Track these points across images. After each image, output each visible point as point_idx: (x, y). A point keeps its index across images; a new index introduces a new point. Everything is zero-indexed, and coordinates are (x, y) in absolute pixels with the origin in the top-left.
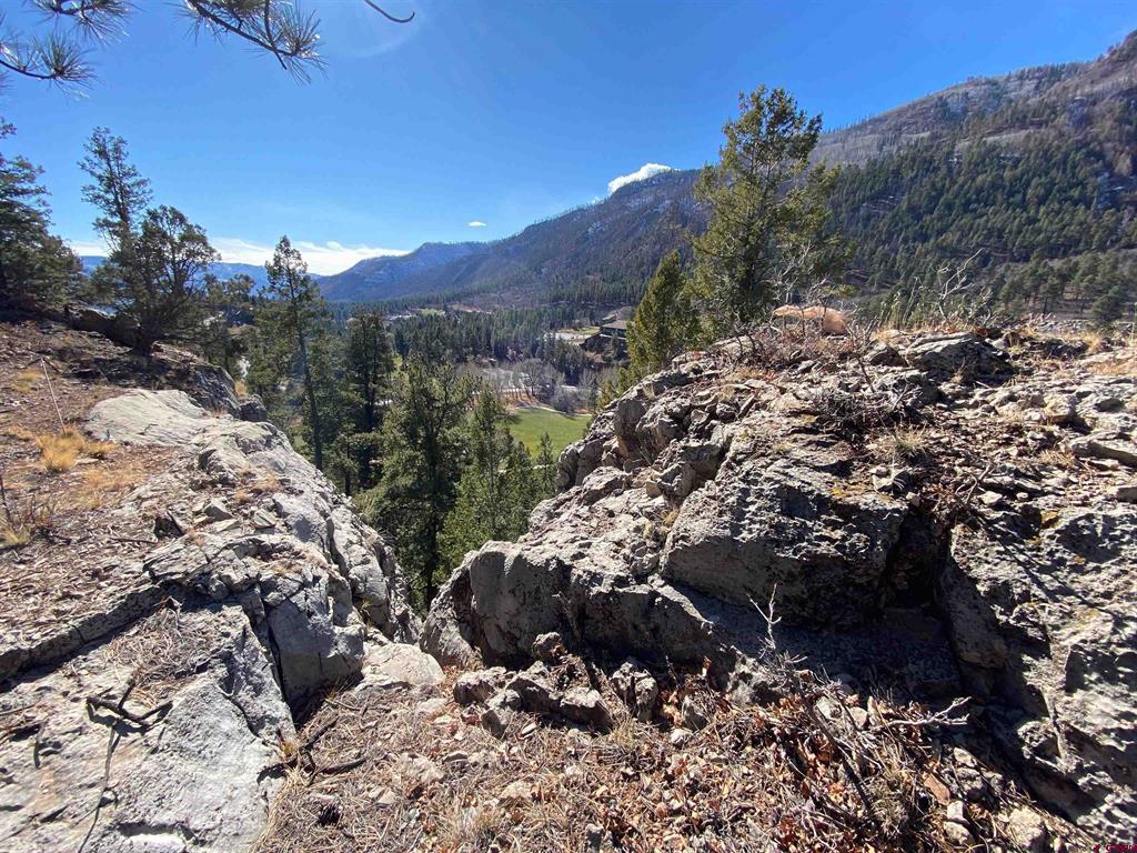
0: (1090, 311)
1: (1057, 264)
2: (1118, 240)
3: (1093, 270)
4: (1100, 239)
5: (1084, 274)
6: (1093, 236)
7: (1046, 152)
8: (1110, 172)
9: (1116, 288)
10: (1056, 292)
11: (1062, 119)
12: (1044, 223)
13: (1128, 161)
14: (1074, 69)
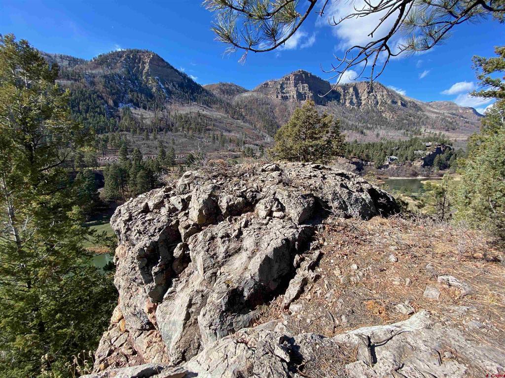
0: (119, 153)
1: (101, 136)
2: (118, 129)
3: (113, 139)
4: (112, 128)
5: (112, 140)
6: (109, 127)
7: (82, 92)
8: (108, 104)
9: (123, 145)
10: (105, 147)
11: (83, 80)
12: (90, 120)
13: (112, 101)
14: (82, 61)
